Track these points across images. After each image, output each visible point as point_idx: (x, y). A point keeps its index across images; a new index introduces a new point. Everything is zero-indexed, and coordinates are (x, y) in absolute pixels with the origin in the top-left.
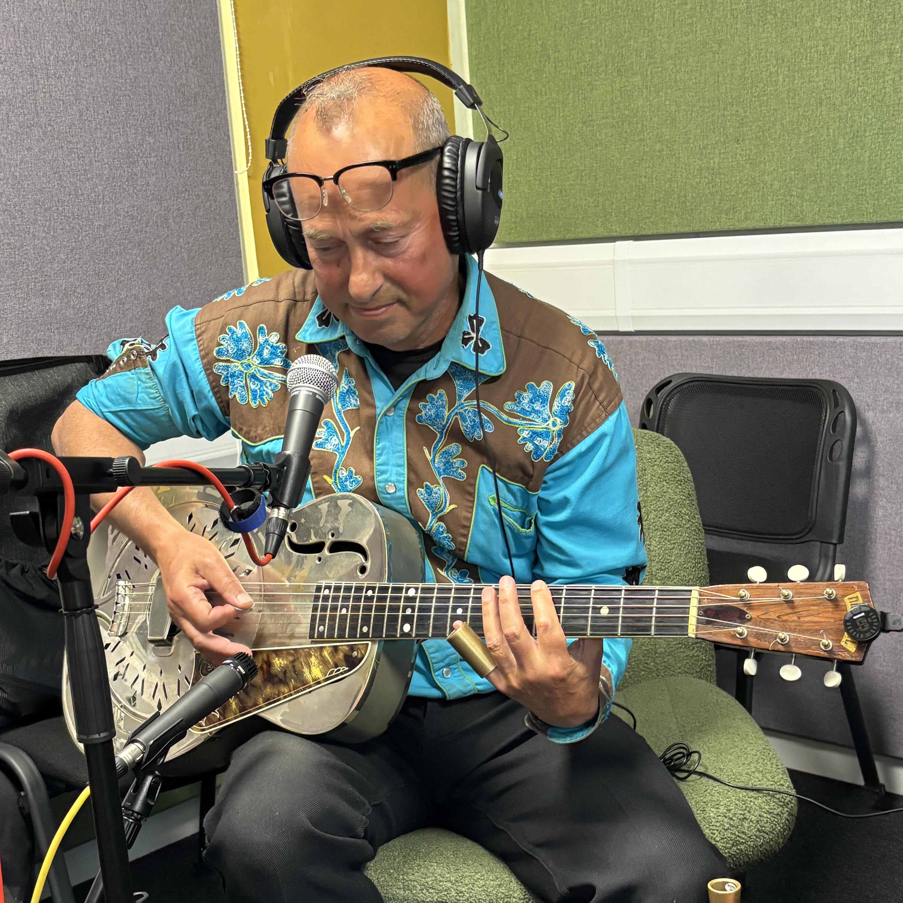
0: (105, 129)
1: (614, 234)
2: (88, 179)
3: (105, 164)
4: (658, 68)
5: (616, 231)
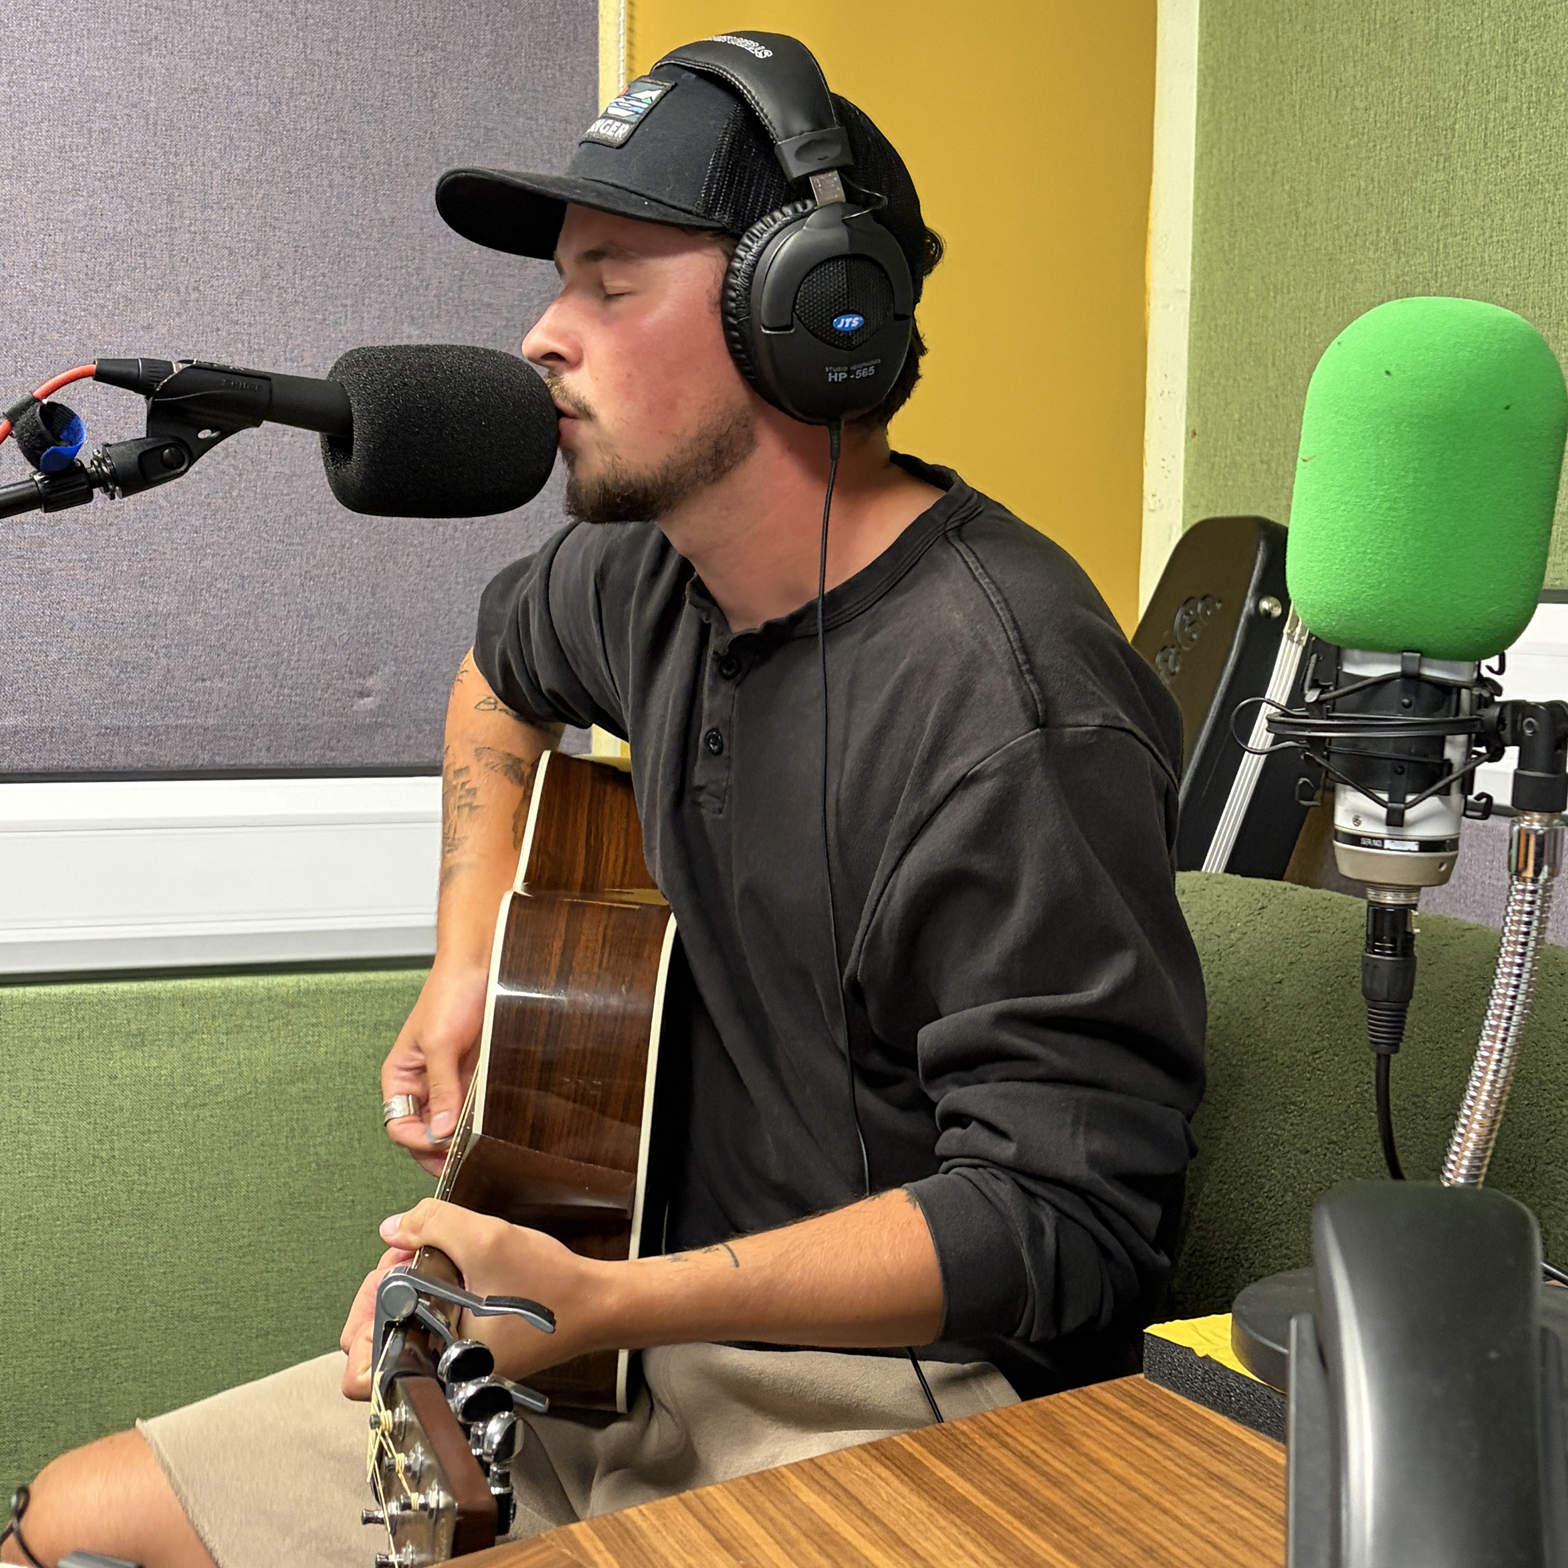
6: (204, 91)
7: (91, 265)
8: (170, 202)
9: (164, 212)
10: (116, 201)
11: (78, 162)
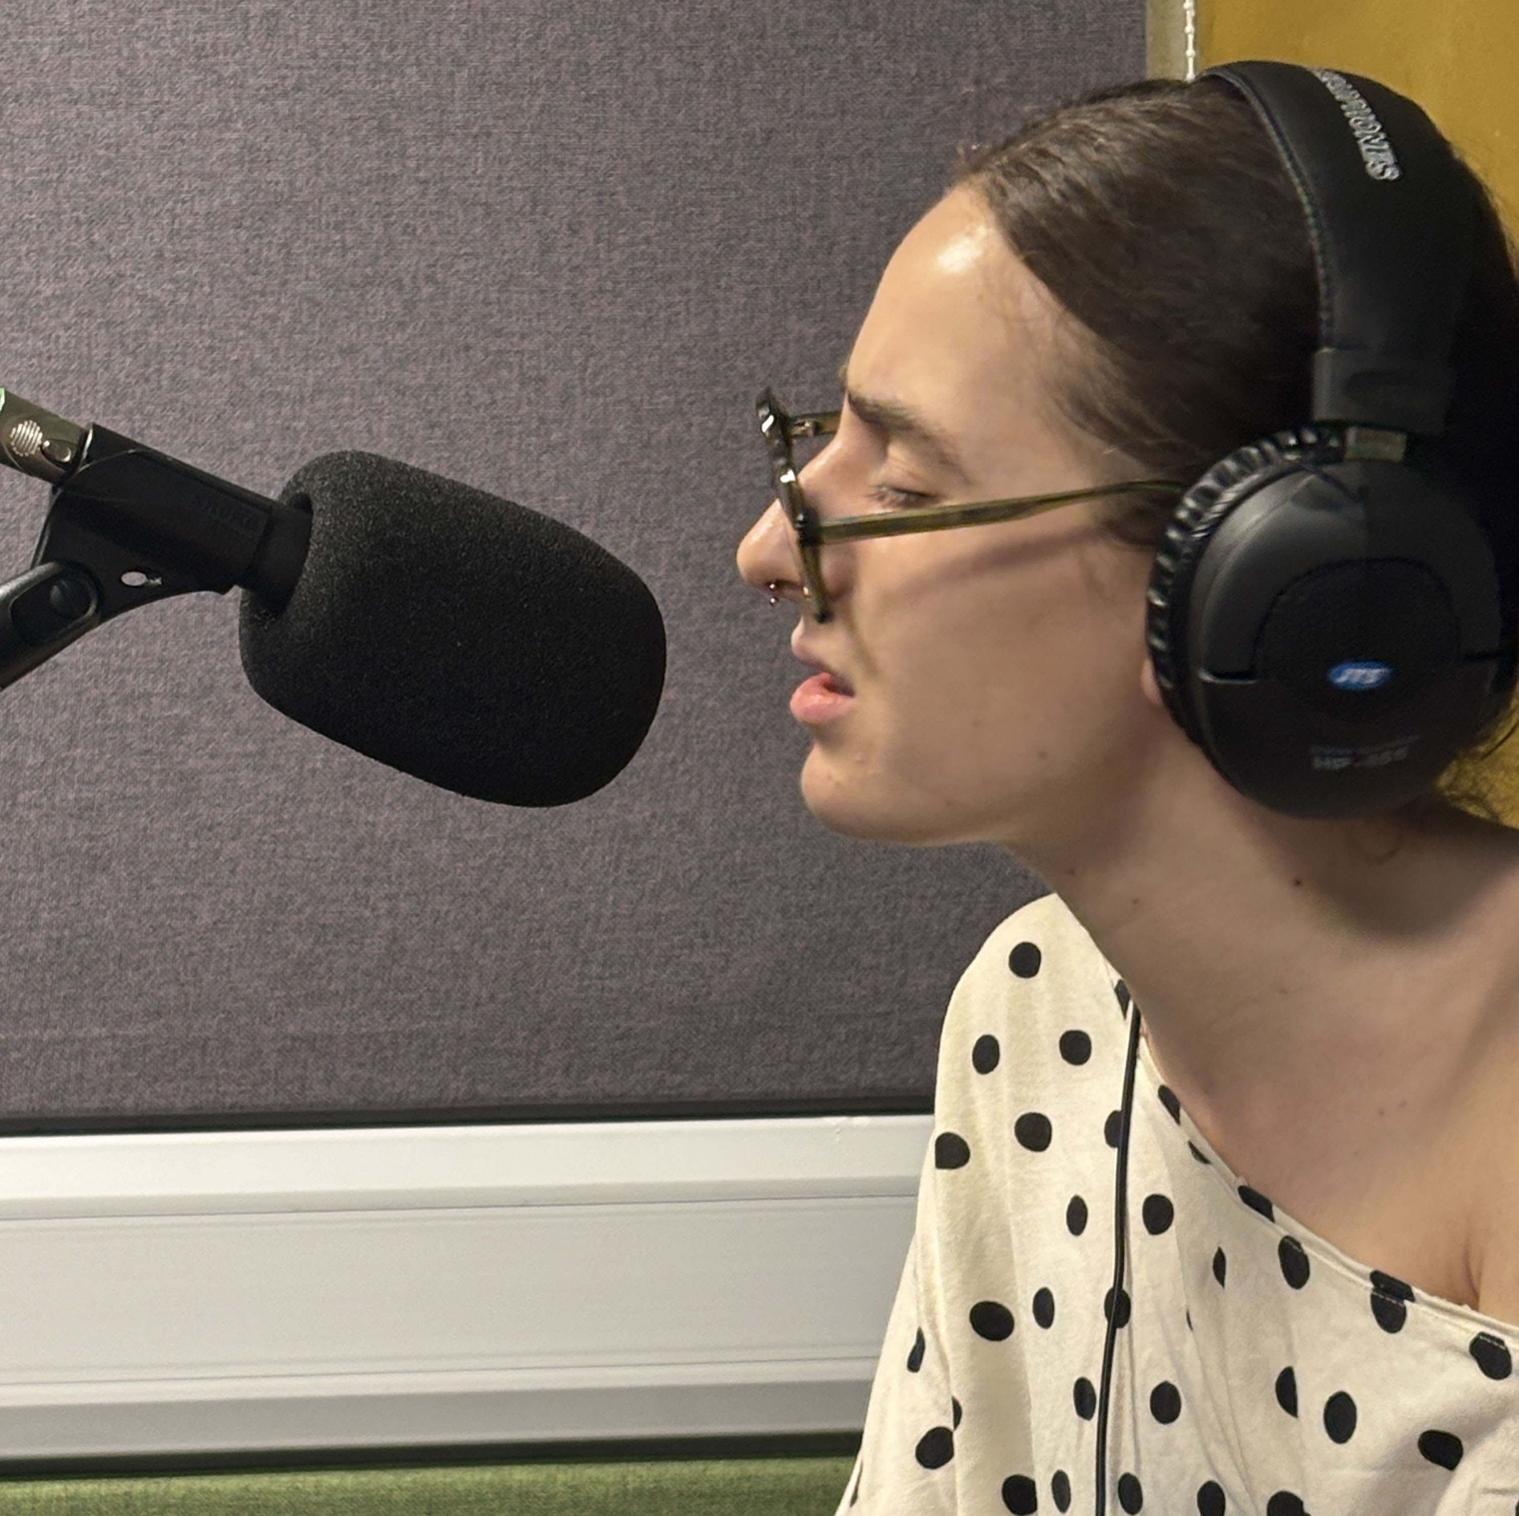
0: (631, 293)
2: (550, 448)
3: (620, 402)
7: (253, 248)
8: (382, 129)
9: (373, 148)
10: (293, 135)
11: (227, 72)
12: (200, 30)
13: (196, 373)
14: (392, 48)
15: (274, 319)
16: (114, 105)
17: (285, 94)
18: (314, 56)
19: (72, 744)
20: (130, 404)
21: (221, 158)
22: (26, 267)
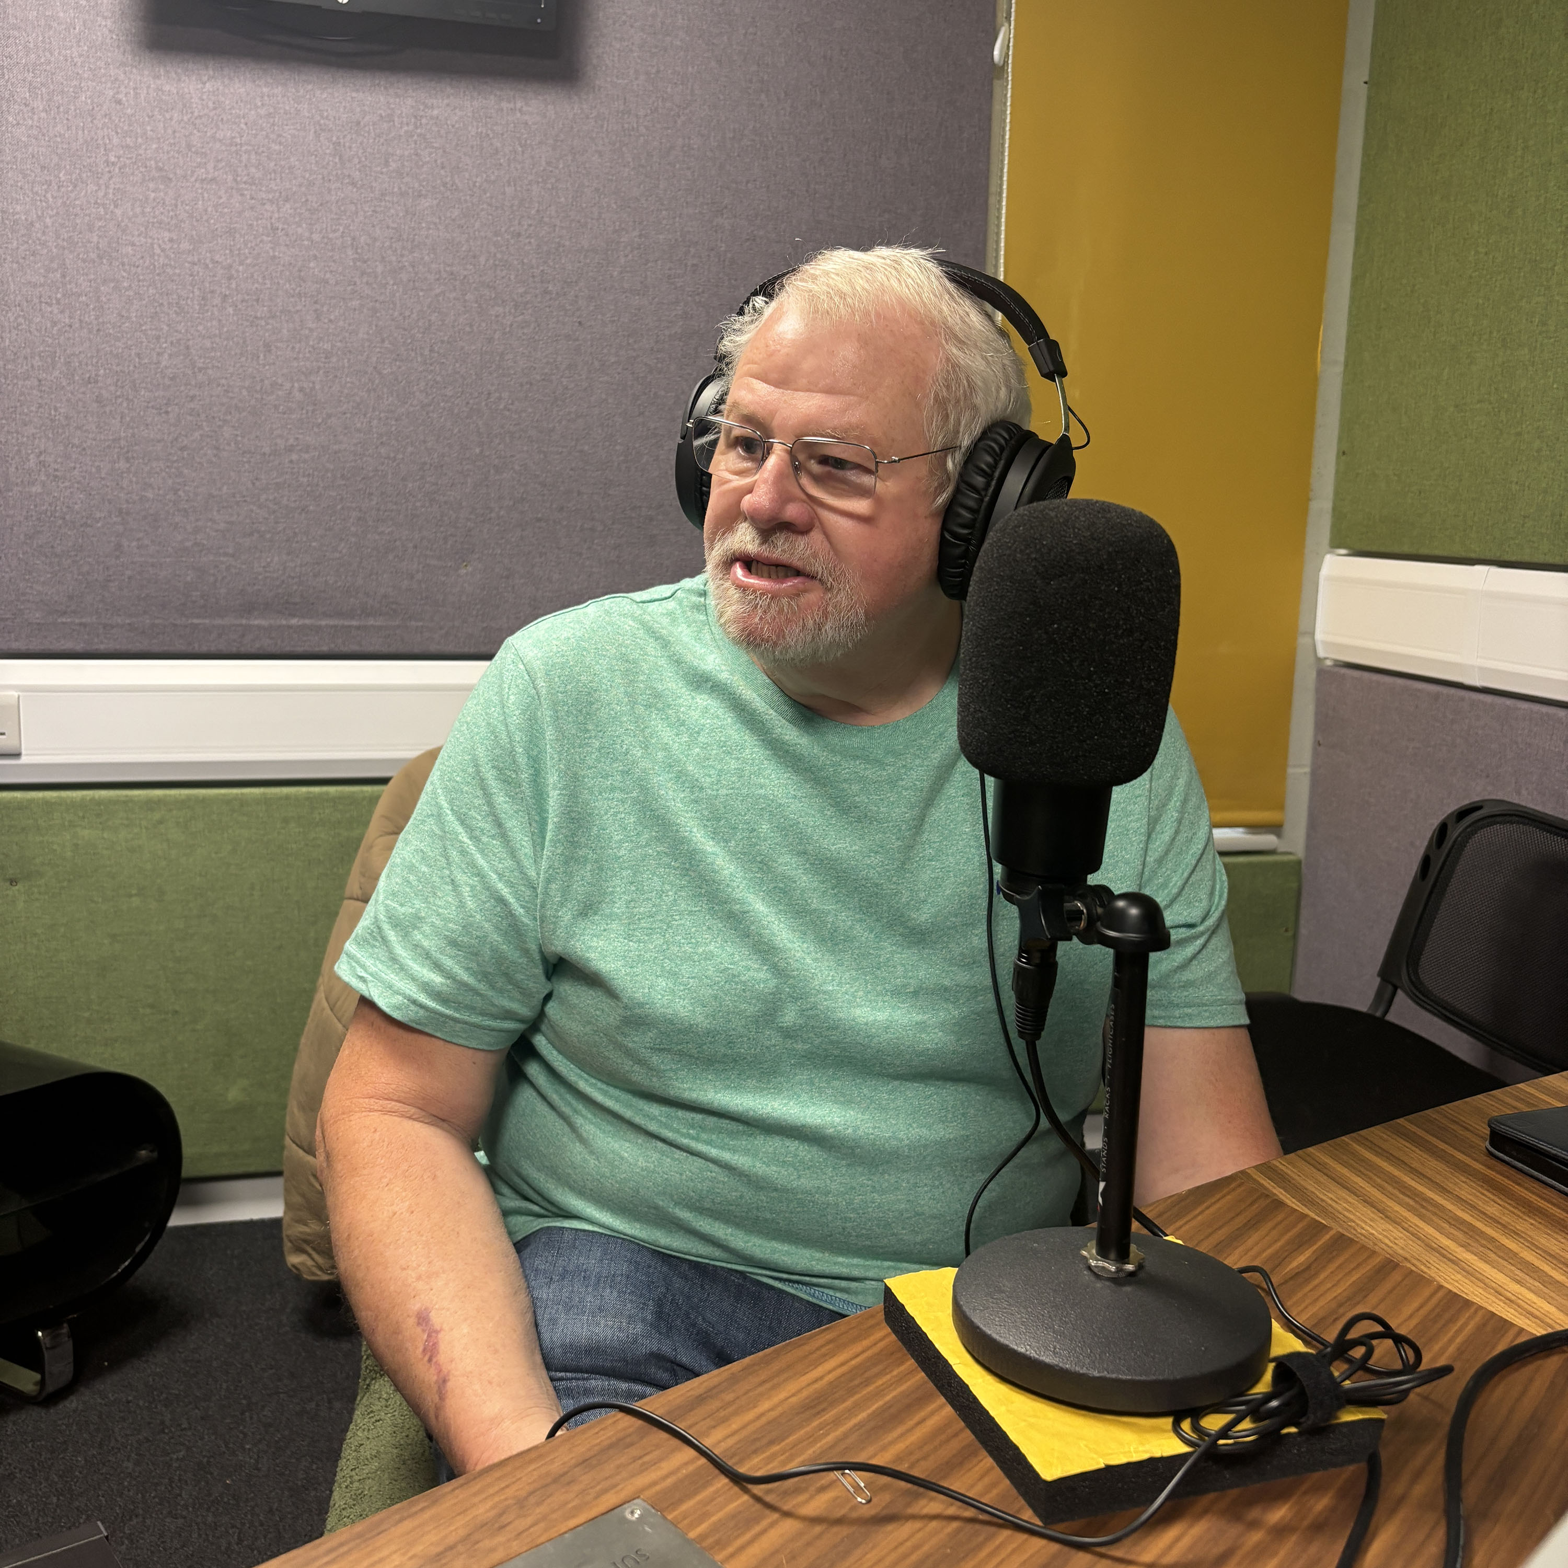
1: (1473, 555)
4: (1551, 338)
5: (1475, 552)
6: (754, 240)
10: (701, 309)
11: (679, 285)
12: (670, 269)
13: (662, 393)
14: (736, 280)
15: (690, 374)
16: (638, 294)
17: (698, 294)
18: (709, 281)
19: (613, 523)
20: (639, 402)
21: (676, 315)
22: (605, 351)
